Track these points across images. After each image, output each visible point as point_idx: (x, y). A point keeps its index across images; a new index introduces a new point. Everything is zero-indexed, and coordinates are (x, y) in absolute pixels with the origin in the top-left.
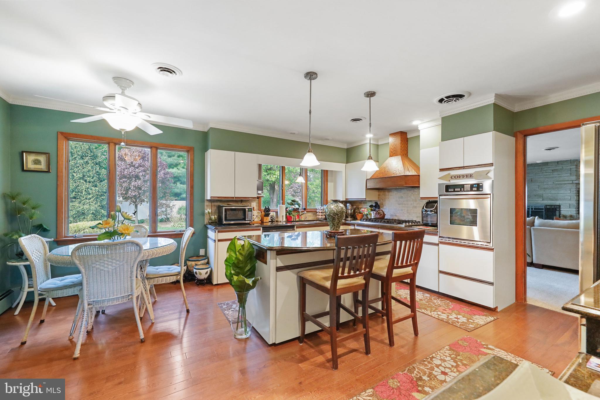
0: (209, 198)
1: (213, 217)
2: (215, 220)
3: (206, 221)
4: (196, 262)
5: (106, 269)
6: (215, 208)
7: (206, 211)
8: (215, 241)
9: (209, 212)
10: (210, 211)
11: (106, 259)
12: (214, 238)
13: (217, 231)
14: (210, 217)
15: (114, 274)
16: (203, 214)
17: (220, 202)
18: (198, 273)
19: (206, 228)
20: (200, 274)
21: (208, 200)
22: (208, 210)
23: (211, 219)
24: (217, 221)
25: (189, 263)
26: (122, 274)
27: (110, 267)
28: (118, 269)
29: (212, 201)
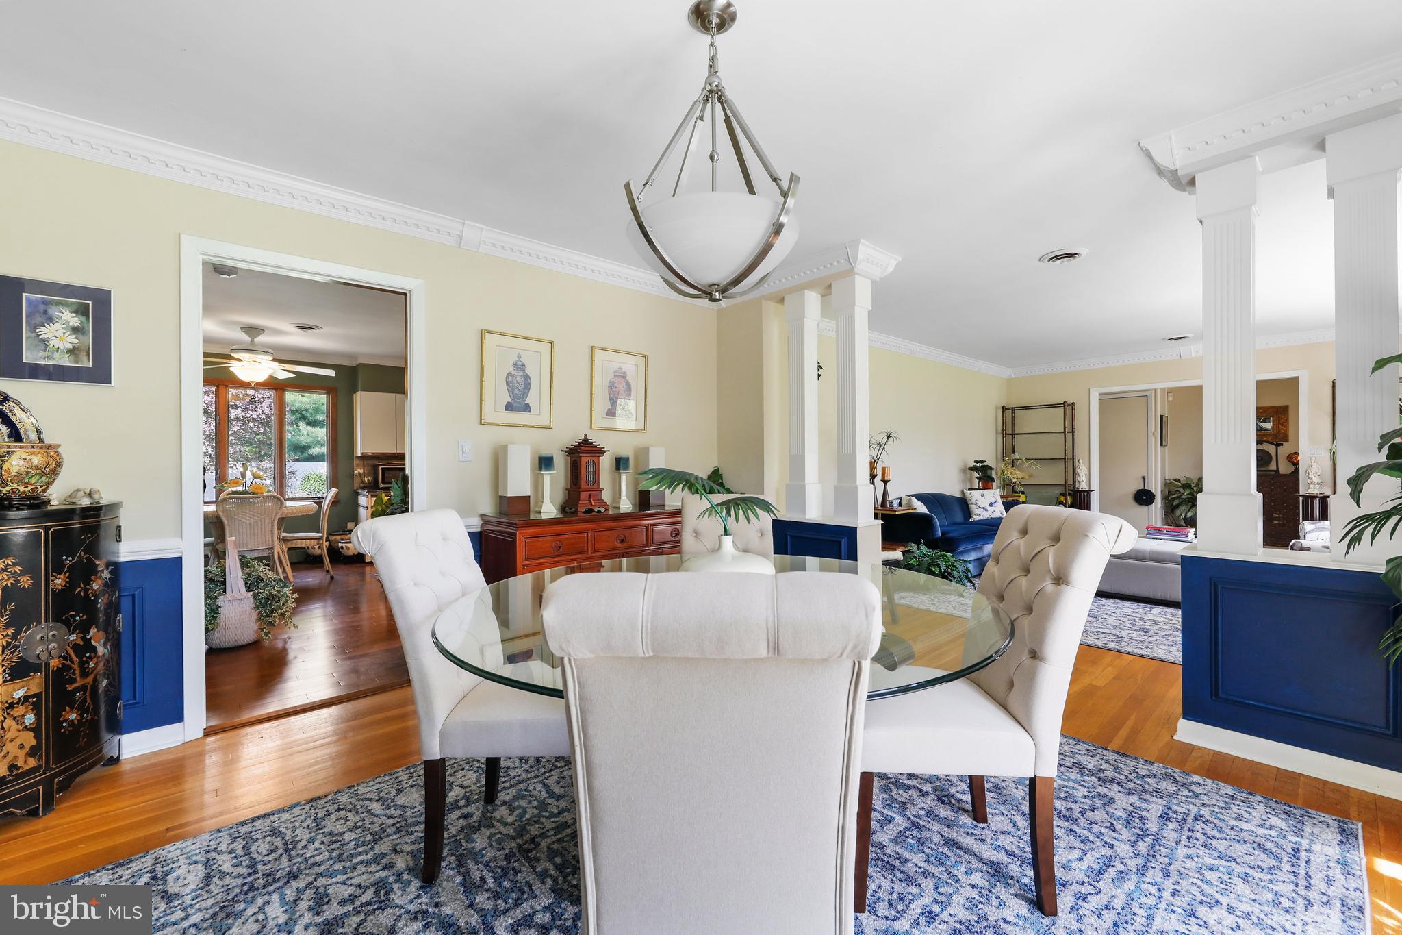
0: (359, 455)
1: (366, 479)
2: (369, 483)
3: (356, 485)
4: (342, 536)
5: (247, 522)
6: (370, 468)
7: (355, 472)
8: (367, 508)
9: (359, 473)
10: (361, 471)
11: (248, 512)
12: (365, 505)
13: (369, 496)
14: (362, 480)
15: (256, 527)
16: (352, 476)
17: (377, 460)
18: (344, 547)
19: (356, 494)
20: (348, 548)
21: (358, 457)
22: (359, 470)
23: (363, 482)
24: (372, 484)
25: (332, 538)
26: (263, 527)
27: (251, 519)
28: (259, 523)
29: (365, 458)
